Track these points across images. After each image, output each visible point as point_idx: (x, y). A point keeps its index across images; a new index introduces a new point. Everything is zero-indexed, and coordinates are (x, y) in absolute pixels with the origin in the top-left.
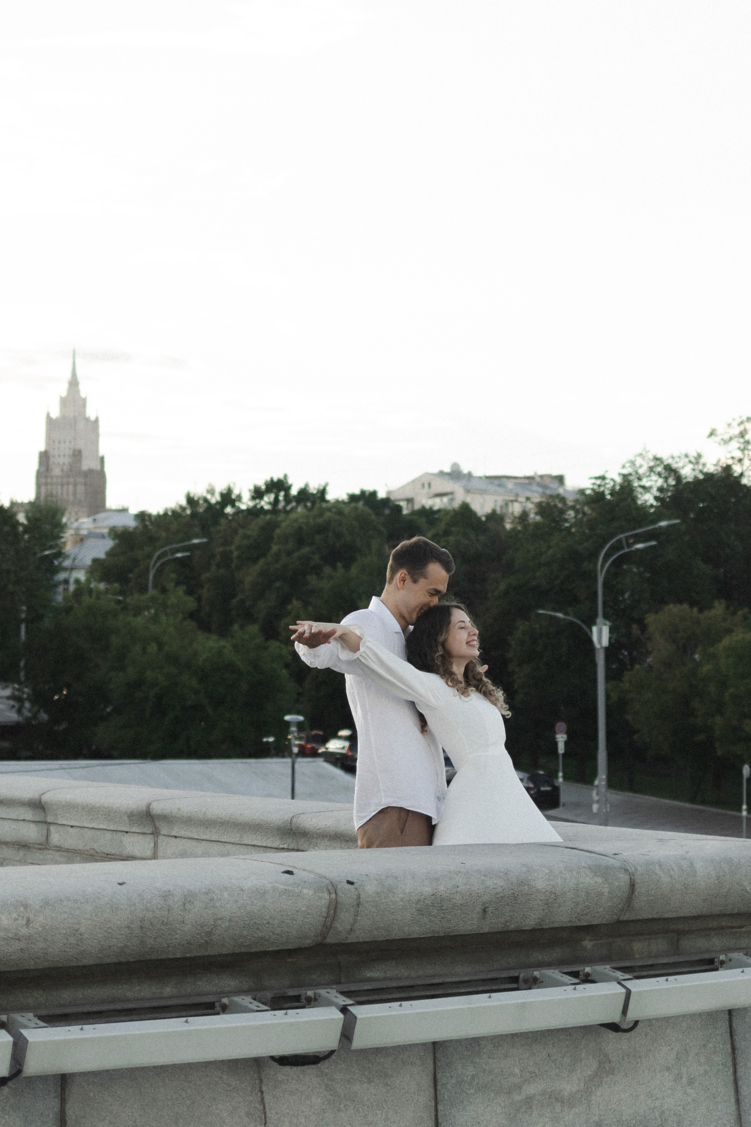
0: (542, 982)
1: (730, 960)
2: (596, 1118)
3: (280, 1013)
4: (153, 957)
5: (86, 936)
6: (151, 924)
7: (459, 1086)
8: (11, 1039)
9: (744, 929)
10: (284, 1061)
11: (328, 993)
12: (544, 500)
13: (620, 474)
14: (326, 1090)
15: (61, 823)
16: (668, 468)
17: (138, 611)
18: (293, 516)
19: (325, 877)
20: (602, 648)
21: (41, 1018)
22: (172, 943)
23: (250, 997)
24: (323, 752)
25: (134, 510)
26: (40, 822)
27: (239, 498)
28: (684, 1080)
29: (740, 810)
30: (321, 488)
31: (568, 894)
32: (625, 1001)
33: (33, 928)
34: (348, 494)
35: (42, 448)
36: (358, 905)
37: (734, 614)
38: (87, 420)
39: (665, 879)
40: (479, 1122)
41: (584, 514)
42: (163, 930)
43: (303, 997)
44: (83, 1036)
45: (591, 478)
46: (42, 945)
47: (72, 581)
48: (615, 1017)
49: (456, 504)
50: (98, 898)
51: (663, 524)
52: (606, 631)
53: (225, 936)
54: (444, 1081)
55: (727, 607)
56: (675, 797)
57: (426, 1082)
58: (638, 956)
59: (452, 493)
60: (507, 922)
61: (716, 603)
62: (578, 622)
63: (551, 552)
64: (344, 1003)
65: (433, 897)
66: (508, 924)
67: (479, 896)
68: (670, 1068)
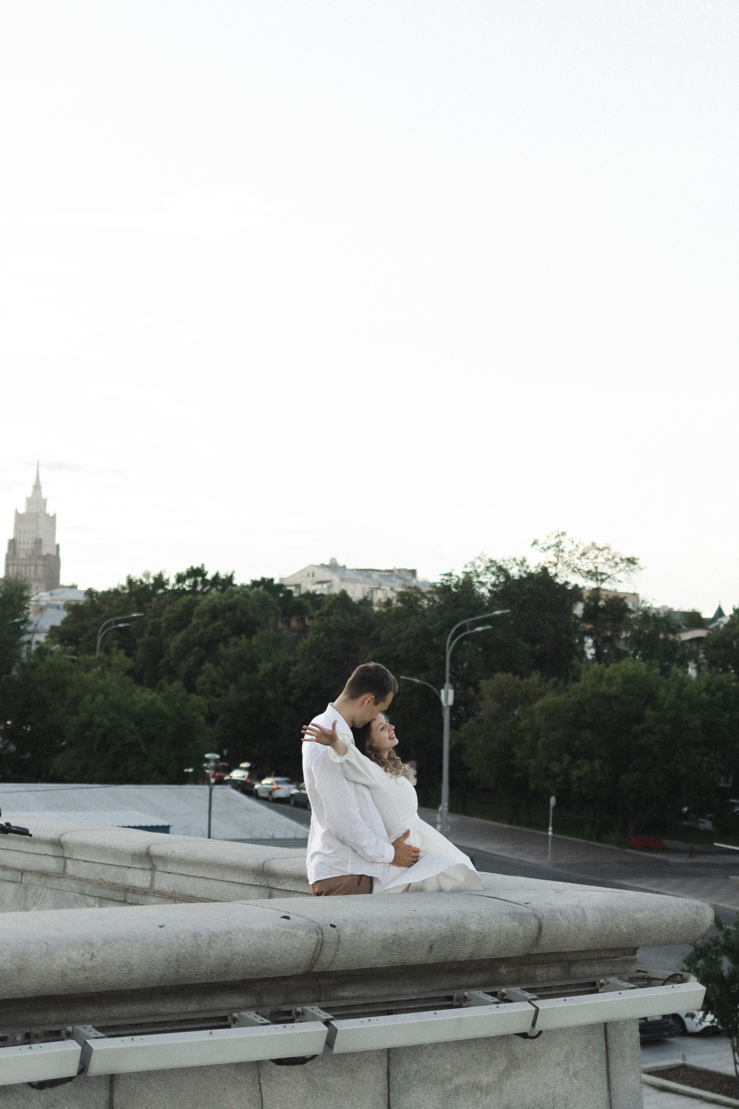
0: (470, 1000)
1: (608, 983)
2: (506, 1102)
3: (280, 1026)
4: (184, 982)
5: (135, 967)
6: (184, 957)
7: (405, 1079)
8: (79, 1048)
9: (617, 959)
10: (279, 1062)
11: (312, 1009)
12: (404, 590)
13: (463, 572)
14: (307, 1082)
15: (76, 858)
16: (500, 569)
17: (88, 669)
18: (210, 597)
19: (314, 922)
20: (448, 706)
21: (99, 1029)
22: (199, 972)
23: (254, 1012)
24: (227, 779)
25: (83, 587)
26: (58, 856)
27: (167, 582)
28: (571, 1072)
29: (547, 830)
30: (229, 575)
31: (493, 934)
32: (535, 1014)
33: (96, 961)
34: (252, 581)
35: (11, 536)
36: (338, 943)
37: (547, 681)
38: (47, 516)
39: (565, 923)
40: (420, 1106)
41: (434, 602)
42: (193, 962)
43: (293, 1012)
44: (133, 1045)
45: (441, 575)
46: (101, 974)
47: (34, 641)
48: (526, 1028)
49: (336, 590)
50: (145, 938)
51: (498, 613)
52: (451, 692)
53: (239, 967)
54: (395, 1074)
55: (542, 676)
56: (496, 819)
57: (382, 1075)
58: (539, 979)
59: (330, 581)
60: (447, 955)
61: (533, 672)
62: (428, 685)
63: (409, 630)
64: (326, 1018)
65: (394, 937)
66: (448, 957)
67: (427, 936)
68: (560, 1064)
